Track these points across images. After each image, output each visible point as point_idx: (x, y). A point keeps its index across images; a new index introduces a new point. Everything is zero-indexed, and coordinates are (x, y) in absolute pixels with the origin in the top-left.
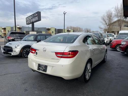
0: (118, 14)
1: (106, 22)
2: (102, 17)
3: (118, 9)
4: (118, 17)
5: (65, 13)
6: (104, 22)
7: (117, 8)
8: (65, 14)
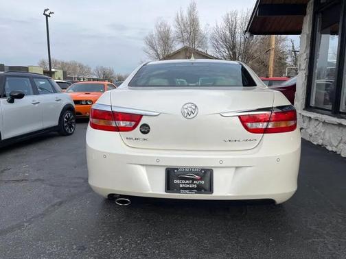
0: (184, 34)
1: (156, 51)
2: (147, 38)
3: (182, 20)
4: (183, 41)
5: (47, 13)
6: (152, 52)
7: (180, 19)
8: (47, 16)
